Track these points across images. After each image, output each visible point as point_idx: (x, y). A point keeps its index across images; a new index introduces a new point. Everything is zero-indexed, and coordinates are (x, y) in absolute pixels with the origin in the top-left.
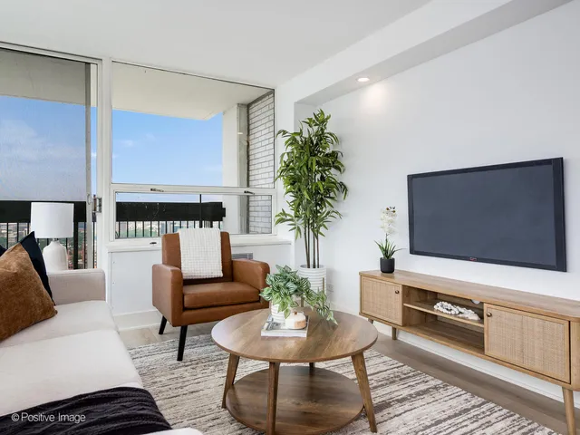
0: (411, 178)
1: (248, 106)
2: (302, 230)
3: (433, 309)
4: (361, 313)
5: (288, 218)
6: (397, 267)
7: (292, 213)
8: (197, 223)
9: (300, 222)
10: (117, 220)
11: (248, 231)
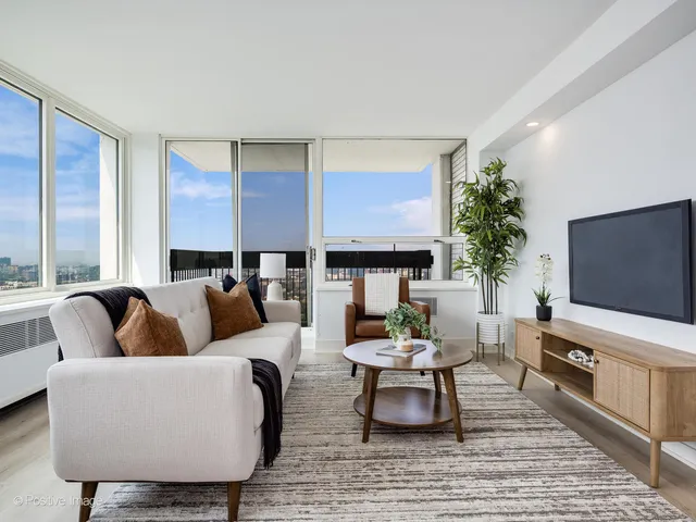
0: (572, 224)
1: (451, 156)
2: (480, 278)
3: (567, 357)
4: (516, 358)
5: (466, 265)
6: (554, 315)
7: (471, 261)
8: (392, 269)
9: (477, 270)
10: (328, 266)
11: (450, 278)
